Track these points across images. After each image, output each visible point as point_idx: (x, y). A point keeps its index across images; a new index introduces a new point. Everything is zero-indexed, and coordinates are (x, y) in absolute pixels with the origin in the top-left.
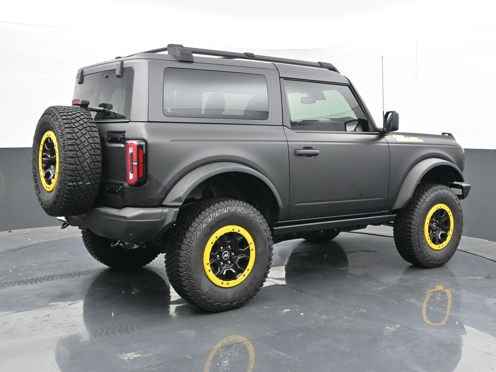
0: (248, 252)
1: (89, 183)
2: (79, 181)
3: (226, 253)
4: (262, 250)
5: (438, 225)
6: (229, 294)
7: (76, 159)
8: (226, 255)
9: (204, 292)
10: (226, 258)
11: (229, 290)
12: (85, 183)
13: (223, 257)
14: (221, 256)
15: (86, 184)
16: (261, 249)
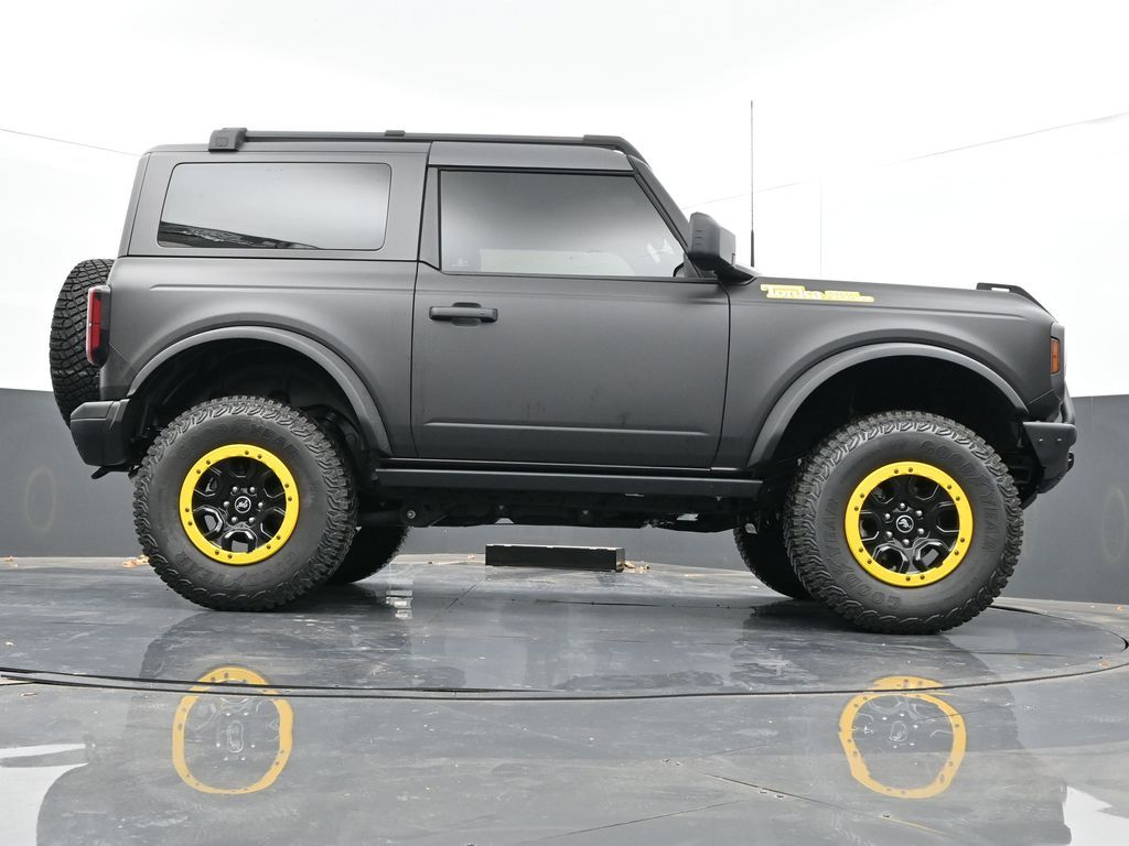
0: (282, 502)
1: (85, 373)
2: (68, 368)
3: (243, 500)
4: (311, 501)
5: (918, 523)
6: (228, 576)
7: (61, 332)
8: (241, 504)
9: (173, 559)
10: (241, 509)
11: (231, 569)
12: (76, 372)
13: (237, 508)
14: (232, 506)
15: (80, 374)
16: (309, 500)
